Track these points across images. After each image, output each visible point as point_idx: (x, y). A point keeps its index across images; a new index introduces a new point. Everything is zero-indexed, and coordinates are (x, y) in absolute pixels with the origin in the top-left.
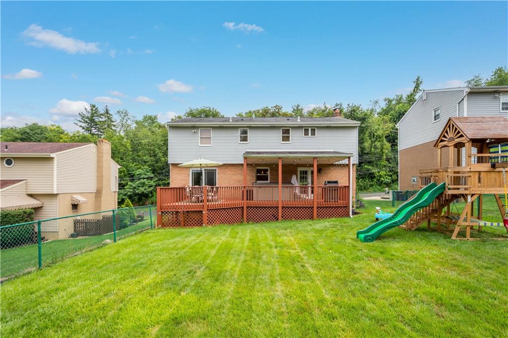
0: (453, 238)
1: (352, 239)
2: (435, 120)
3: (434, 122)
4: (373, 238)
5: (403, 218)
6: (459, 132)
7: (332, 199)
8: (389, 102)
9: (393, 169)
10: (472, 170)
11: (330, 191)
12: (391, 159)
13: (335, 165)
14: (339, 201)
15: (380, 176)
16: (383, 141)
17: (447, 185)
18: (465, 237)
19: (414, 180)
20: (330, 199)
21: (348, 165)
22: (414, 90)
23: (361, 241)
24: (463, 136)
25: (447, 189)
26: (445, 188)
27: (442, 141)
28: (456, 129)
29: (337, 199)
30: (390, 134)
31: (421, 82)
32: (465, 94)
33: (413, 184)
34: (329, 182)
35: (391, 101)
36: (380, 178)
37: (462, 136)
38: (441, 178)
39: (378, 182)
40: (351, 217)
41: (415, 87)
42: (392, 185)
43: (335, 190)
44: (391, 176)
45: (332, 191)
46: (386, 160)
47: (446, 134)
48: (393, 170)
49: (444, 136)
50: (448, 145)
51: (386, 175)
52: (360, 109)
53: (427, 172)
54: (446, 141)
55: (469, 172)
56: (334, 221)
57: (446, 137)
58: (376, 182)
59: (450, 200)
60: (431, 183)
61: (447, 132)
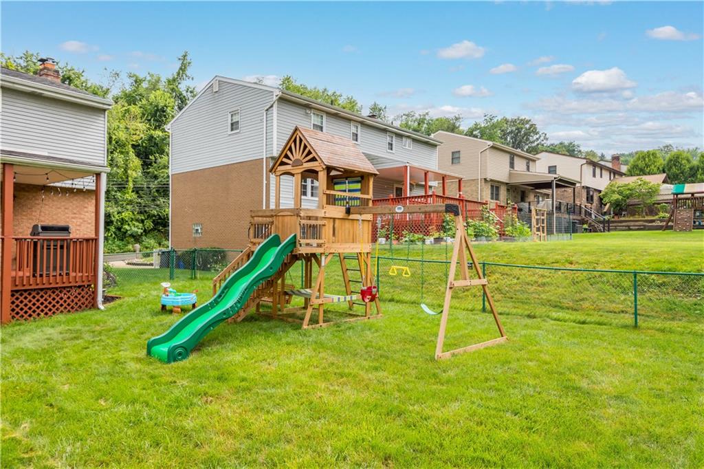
0: (305, 327)
1: (139, 360)
2: (232, 130)
3: (230, 133)
4: (186, 349)
5: (238, 302)
6: (309, 153)
7: (55, 269)
8: (136, 82)
9: (147, 209)
10: (327, 216)
11: (48, 249)
12: (142, 189)
13: (55, 188)
14: (73, 274)
15: (123, 221)
16: (128, 153)
17: (298, 238)
18: (317, 322)
19: (197, 230)
20: (48, 268)
21: (95, 193)
22: (178, 74)
23: (161, 360)
24: (316, 160)
25: (298, 246)
26: (295, 242)
27: (283, 164)
28: (305, 147)
29: (68, 268)
30: (140, 142)
31: (189, 63)
32: (275, 98)
33: (195, 238)
34: (45, 228)
35: (141, 81)
36: (122, 224)
37: (314, 159)
38: (280, 226)
39: (118, 233)
40: (102, 307)
41: (181, 69)
42: (144, 238)
43: (62, 247)
44: (142, 221)
45: (55, 249)
46: (133, 191)
47: (289, 153)
48: (145, 211)
49: (287, 156)
50: (293, 172)
51: (132, 220)
52: (83, 79)
53: (265, 214)
54: (289, 164)
55: (324, 217)
56: (67, 322)
57: (289, 159)
58: (115, 233)
59: (290, 263)
60: (273, 235)
61: (290, 149)
